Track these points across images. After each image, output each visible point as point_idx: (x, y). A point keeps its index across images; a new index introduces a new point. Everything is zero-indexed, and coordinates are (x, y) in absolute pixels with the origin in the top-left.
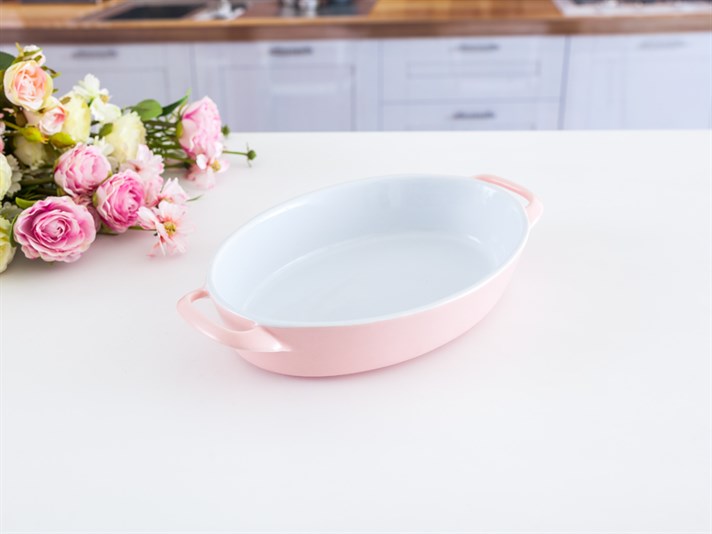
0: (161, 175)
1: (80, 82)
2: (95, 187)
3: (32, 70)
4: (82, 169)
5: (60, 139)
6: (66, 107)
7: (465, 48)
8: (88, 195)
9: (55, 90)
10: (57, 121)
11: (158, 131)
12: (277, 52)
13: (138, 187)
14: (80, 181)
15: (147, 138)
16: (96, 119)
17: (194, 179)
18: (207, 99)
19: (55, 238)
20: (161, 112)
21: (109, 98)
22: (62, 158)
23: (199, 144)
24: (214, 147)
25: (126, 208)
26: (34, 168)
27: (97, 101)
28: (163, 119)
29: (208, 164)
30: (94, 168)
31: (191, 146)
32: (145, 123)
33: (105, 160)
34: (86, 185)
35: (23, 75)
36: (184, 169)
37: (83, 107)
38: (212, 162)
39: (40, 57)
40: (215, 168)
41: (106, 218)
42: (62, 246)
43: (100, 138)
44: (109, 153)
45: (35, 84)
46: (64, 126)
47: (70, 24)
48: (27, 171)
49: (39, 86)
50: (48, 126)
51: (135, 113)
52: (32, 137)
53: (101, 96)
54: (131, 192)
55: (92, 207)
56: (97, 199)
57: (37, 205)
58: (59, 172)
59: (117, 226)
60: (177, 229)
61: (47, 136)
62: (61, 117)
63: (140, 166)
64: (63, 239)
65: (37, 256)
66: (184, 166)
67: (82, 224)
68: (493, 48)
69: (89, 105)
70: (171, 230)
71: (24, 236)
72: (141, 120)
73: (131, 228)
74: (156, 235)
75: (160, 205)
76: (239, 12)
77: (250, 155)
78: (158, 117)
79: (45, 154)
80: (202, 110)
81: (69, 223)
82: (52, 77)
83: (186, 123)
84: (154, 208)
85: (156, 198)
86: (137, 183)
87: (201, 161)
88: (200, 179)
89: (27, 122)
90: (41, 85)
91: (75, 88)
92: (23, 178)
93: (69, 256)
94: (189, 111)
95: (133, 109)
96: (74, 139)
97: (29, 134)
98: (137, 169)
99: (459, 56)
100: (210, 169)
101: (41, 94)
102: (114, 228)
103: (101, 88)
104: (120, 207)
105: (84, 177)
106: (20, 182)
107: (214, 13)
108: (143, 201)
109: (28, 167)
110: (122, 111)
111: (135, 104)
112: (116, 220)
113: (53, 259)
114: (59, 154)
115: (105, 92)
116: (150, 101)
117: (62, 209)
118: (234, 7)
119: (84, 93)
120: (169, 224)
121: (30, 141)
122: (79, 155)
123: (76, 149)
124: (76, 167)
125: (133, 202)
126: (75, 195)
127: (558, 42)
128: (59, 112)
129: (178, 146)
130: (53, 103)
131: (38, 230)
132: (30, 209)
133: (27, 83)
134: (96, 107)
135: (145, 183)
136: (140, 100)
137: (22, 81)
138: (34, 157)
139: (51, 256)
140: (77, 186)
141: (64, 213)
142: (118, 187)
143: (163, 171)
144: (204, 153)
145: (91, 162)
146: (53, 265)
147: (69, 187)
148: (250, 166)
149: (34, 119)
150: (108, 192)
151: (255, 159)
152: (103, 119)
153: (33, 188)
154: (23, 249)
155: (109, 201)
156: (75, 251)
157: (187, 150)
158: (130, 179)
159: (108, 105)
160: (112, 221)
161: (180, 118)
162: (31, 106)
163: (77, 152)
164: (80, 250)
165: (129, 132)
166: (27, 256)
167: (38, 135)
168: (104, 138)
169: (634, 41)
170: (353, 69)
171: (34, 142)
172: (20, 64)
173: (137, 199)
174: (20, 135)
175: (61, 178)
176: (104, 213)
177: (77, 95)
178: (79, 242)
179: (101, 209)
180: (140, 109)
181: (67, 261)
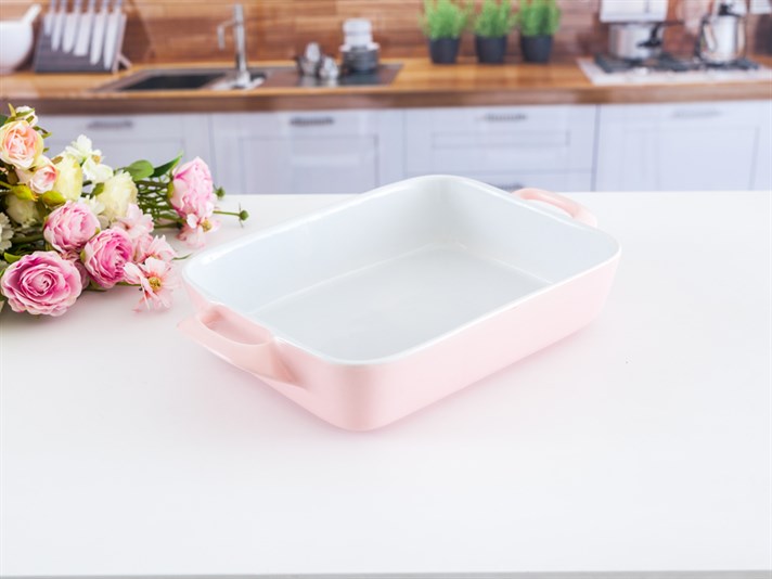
0: (150, 234)
1: (73, 143)
2: (83, 244)
3: (23, 130)
4: (70, 226)
5: (50, 197)
6: (57, 167)
7: (491, 118)
8: (76, 251)
9: (45, 150)
10: (48, 179)
11: (152, 192)
12: (297, 122)
13: (126, 244)
14: (68, 238)
15: (140, 199)
16: (88, 179)
17: (185, 239)
18: (198, 160)
19: (42, 292)
20: (152, 172)
21: (102, 159)
22: (51, 215)
23: (190, 204)
24: (204, 206)
25: (112, 264)
26: (24, 226)
27: (90, 161)
28: (156, 180)
29: (198, 223)
30: (83, 225)
31: (182, 205)
32: (138, 184)
33: (95, 218)
34: (75, 241)
35: (14, 134)
36: (177, 229)
37: (74, 167)
38: (203, 221)
39: (32, 118)
40: (206, 228)
41: (93, 273)
42: (48, 300)
43: (91, 197)
44: (100, 211)
45: (26, 144)
46: (55, 185)
47: (86, 95)
48: (19, 229)
49: (29, 145)
50: (39, 185)
51: (127, 173)
52: (23, 195)
53: (93, 156)
54: (118, 248)
55: (80, 263)
56: (84, 254)
57: (24, 260)
58: (48, 228)
59: (105, 282)
60: (162, 284)
61: (37, 195)
62: (52, 175)
63: (130, 224)
64: (49, 293)
65: (23, 309)
66: (175, 225)
67: (68, 279)
68: (521, 117)
69: (81, 165)
70: (156, 286)
71: (10, 290)
72: (133, 180)
73: (118, 284)
74: (141, 289)
75: (146, 261)
76: (258, 81)
77: (243, 216)
78: (151, 177)
79: (36, 212)
80: (193, 170)
81: (56, 277)
82: (43, 137)
83: (177, 182)
84: (140, 265)
85: (143, 255)
86: (124, 240)
87: (191, 220)
88: (192, 239)
89: (18, 180)
90: (32, 144)
91: (67, 148)
92: (14, 236)
93: (54, 310)
94: (179, 172)
95: (125, 170)
96: (65, 197)
97: (20, 192)
98: (127, 228)
99: (485, 127)
100: (201, 228)
101: (32, 152)
102: (101, 285)
103: (94, 149)
104: (107, 263)
105: (73, 234)
106: (10, 240)
107: (233, 83)
108: (131, 258)
109: (20, 225)
110: (115, 172)
111: (128, 165)
112: (103, 275)
113: (39, 313)
114: (49, 211)
115: (98, 153)
116: (144, 162)
117: (49, 263)
118: (253, 77)
119: (76, 153)
120: (153, 279)
121: (21, 199)
122: (68, 212)
123: (65, 206)
124: (65, 225)
125: (120, 258)
126: (63, 252)
127: (589, 111)
128: (50, 170)
129: (170, 207)
130: (44, 162)
131: (24, 283)
132: (17, 263)
133: (19, 143)
134: (88, 168)
135: (133, 240)
136: (134, 161)
137: (13, 140)
138: (26, 215)
139: (36, 310)
140: (66, 243)
141: (50, 267)
142: (105, 243)
143: (152, 229)
144: (195, 213)
145: (79, 219)
146: (40, 319)
147: (57, 244)
148: (242, 226)
149: (25, 178)
150: (95, 248)
151: (248, 219)
152: (95, 180)
153: (25, 246)
154: (9, 302)
155: (96, 257)
156: (61, 304)
157: (177, 209)
158: (118, 236)
159: (100, 166)
160: (99, 276)
161: (172, 178)
162: (22, 164)
163: (66, 209)
164: (66, 304)
165: (121, 192)
166: (14, 309)
167: (28, 193)
168: (94, 197)
169: (667, 109)
170: (376, 139)
171: (25, 200)
172: (12, 123)
173: (124, 256)
174: (12, 194)
175: (49, 234)
176: (91, 268)
177: (70, 156)
178: (65, 295)
179: (88, 264)
180: (132, 170)
181: (53, 315)
